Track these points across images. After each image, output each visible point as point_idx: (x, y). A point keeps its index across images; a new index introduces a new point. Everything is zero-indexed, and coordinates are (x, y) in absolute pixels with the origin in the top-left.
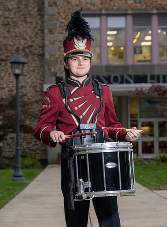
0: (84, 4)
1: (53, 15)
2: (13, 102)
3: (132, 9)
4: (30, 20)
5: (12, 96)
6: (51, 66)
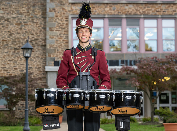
1: (52, 18)
3: (108, 15)
4: (36, 21)
5: (23, 74)
6: (51, 54)
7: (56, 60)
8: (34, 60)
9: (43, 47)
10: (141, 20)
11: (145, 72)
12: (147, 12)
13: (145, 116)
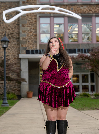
2: (2, 64)
5: (2, 60)
6: (23, 44)
7: (27, 49)
8: (11, 49)
9: (17, 39)
10: (93, 18)
11: (96, 58)
12: (97, 11)
13: (96, 92)
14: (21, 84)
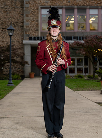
0: (42, 3)
1: (28, 8)
2: (8, 48)
3: (65, 6)
4: (17, 10)
5: (8, 45)
6: (27, 32)
7: (30, 36)
9: (22, 27)
12: (91, 4)
14: (24, 66)
